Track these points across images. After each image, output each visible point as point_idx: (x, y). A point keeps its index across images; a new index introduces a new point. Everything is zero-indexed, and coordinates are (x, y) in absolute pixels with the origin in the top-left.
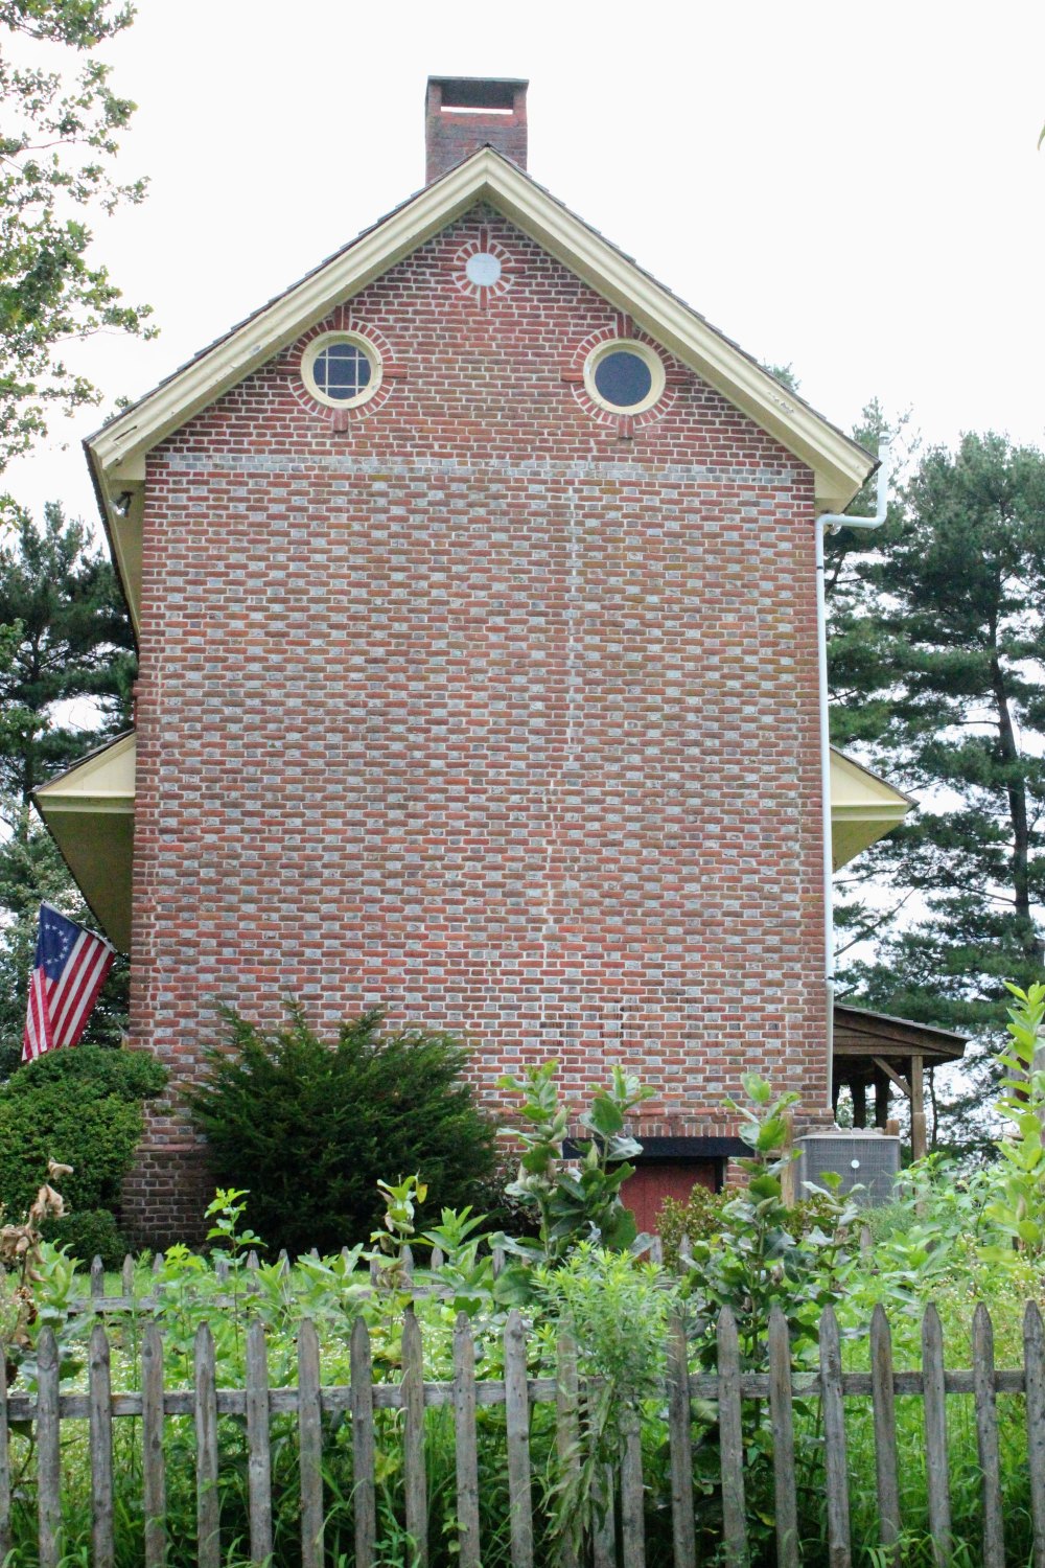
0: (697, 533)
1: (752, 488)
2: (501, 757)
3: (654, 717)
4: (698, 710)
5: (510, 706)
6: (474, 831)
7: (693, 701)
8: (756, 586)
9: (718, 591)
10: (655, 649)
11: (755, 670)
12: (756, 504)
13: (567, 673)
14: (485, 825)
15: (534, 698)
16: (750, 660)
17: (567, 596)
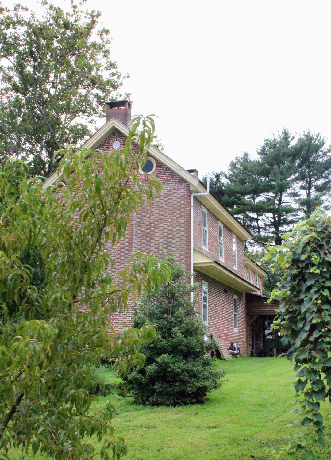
0: (163, 201)
1: (175, 189)
2: (119, 256)
3: (152, 245)
4: (162, 242)
5: (121, 244)
6: (113, 273)
7: (161, 240)
8: (176, 212)
9: (167, 214)
10: (152, 229)
11: (175, 232)
12: (176, 193)
13: (133, 236)
14: (115, 272)
15: (126, 242)
16: (174, 230)
17: (133, 218)
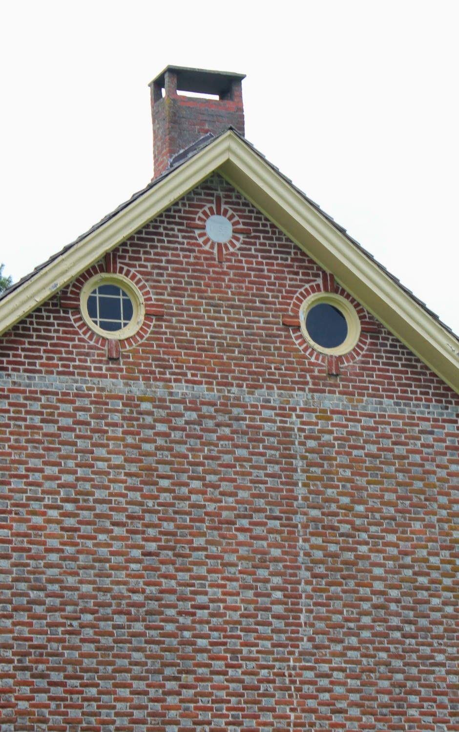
0: (390, 455)
1: (428, 420)
2: (251, 637)
3: (366, 606)
4: (398, 601)
5: (257, 595)
6: (233, 699)
7: (394, 593)
8: (436, 500)
9: (408, 503)
10: (363, 549)
11: (437, 568)
12: (432, 433)
13: (299, 568)
14: (242, 695)
15: (274, 589)
16: (434, 560)
17: (295, 503)
